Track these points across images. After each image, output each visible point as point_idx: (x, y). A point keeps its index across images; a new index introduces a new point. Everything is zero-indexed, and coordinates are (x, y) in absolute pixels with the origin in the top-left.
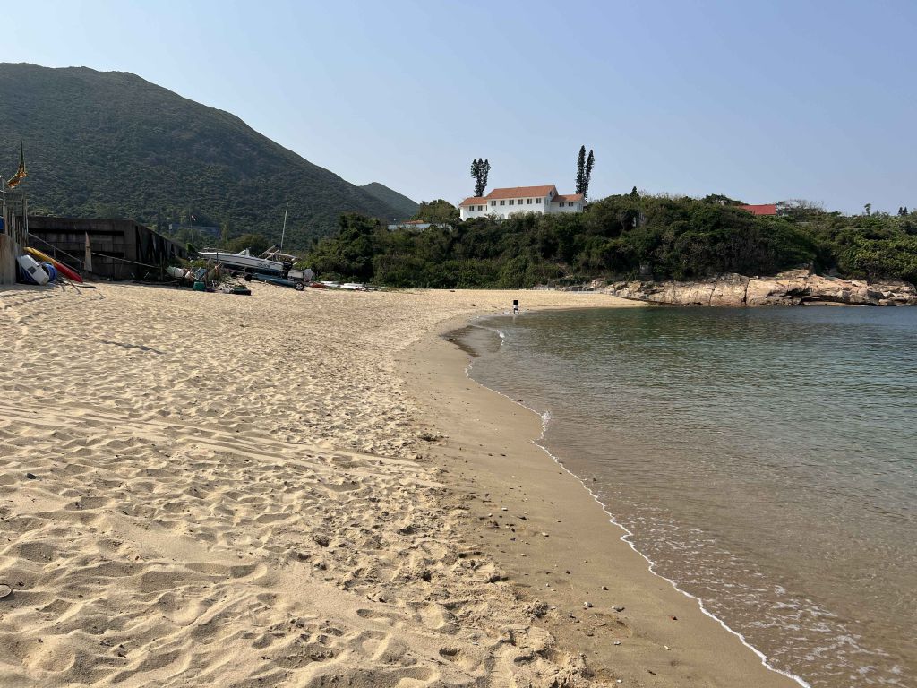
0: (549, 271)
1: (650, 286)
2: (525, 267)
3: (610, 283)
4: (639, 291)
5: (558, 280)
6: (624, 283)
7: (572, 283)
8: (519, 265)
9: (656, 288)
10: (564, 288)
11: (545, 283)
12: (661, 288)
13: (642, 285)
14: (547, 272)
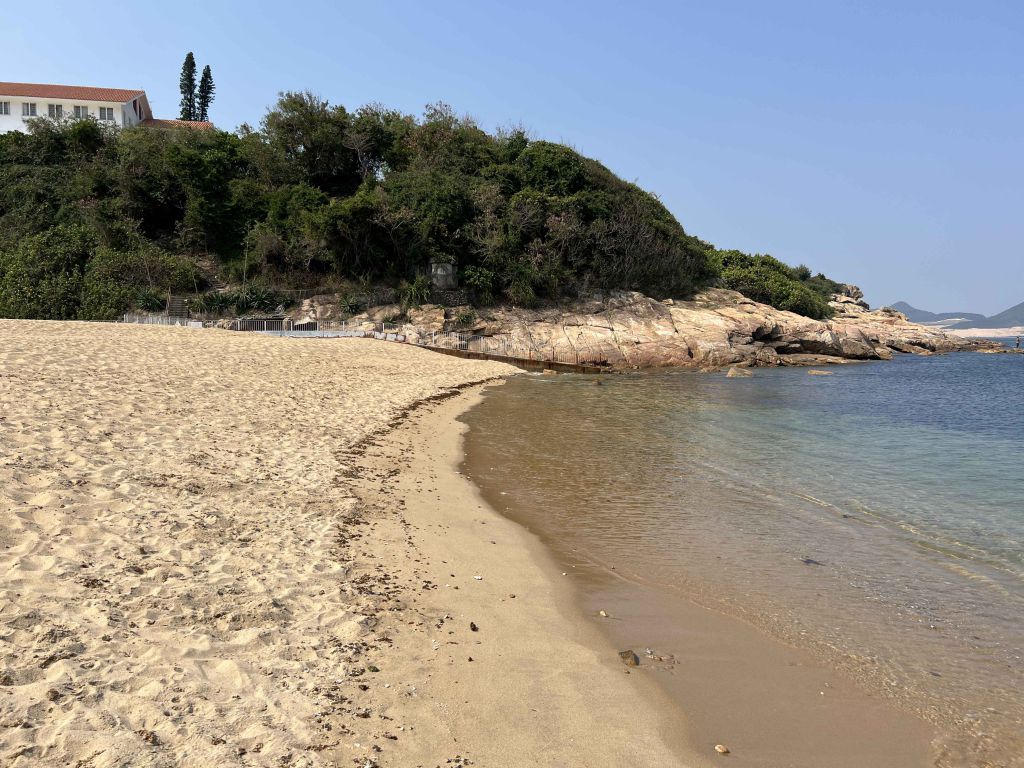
0: (166, 271)
1: (466, 321)
2: (83, 258)
3: (356, 310)
4: (444, 331)
5: (198, 298)
6: (396, 311)
7: (244, 308)
8: (61, 250)
9: (480, 324)
10: (221, 321)
11: (155, 306)
12: (494, 325)
13: (446, 316)
14: (160, 275)
